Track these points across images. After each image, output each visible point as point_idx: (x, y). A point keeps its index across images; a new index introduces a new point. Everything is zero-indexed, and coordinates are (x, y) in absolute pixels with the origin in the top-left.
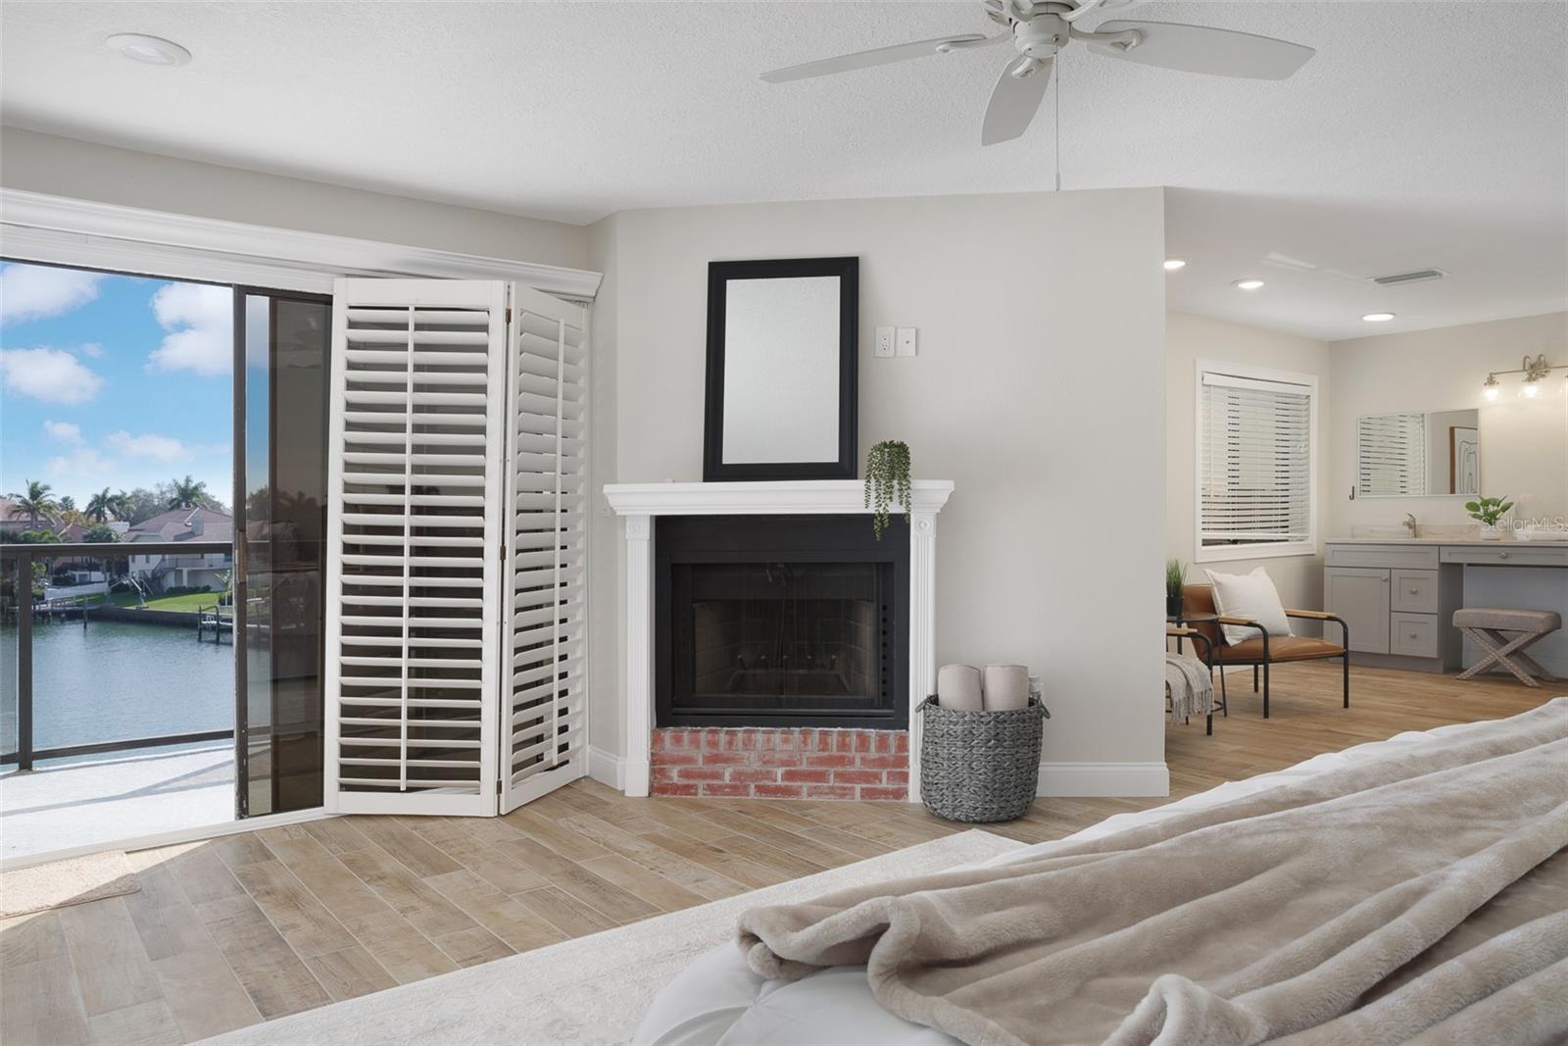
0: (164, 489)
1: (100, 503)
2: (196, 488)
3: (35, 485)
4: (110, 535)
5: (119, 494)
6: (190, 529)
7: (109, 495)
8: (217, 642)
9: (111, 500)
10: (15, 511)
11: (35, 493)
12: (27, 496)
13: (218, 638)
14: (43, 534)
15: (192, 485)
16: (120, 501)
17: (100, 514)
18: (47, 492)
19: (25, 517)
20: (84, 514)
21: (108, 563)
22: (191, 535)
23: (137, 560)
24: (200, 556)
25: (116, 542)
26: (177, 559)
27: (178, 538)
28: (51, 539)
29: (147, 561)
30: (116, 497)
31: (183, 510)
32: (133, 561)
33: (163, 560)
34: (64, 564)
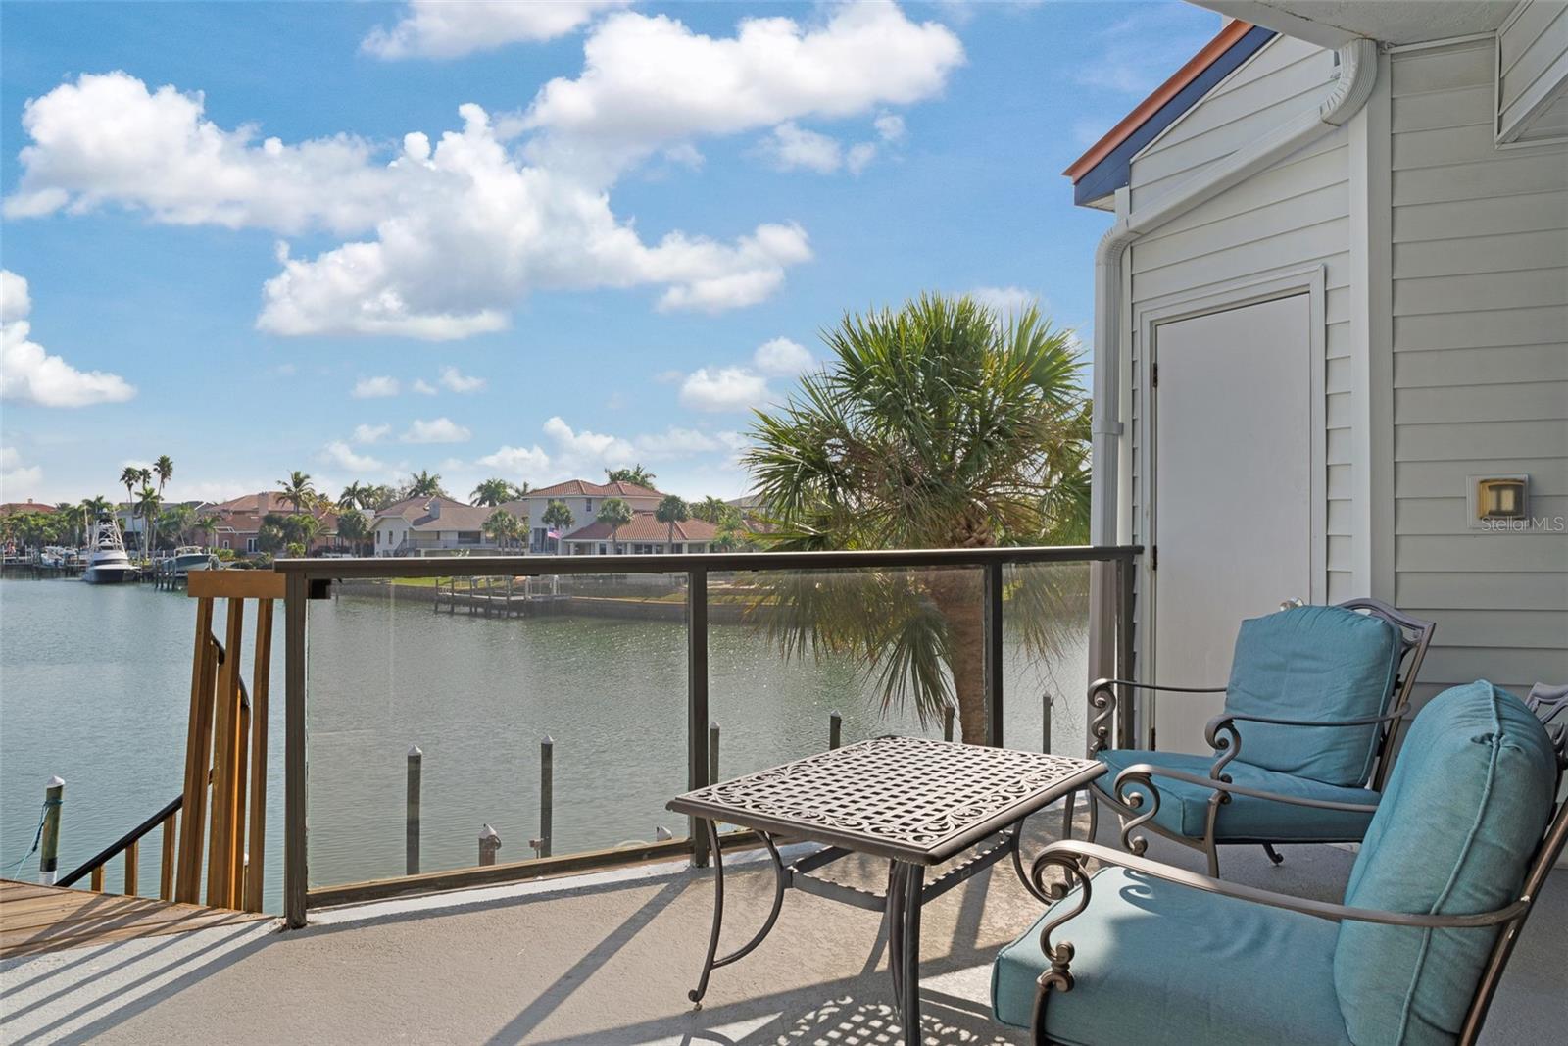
0: (405, 485)
1: (351, 492)
2: (432, 480)
3: (297, 474)
4: (359, 518)
5: (366, 486)
6: (428, 513)
7: (358, 488)
8: (451, 613)
9: (361, 491)
10: (280, 499)
11: (298, 482)
12: (291, 484)
13: (452, 608)
14: (304, 518)
15: (429, 477)
16: (369, 492)
17: (350, 505)
18: (307, 481)
19: (289, 505)
20: (337, 505)
21: (357, 545)
22: (429, 518)
23: (381, 542)
24: (436, 538)
25: (364, 526)
26: (416, 541)
27: (417, 522)
28: (310, 522)
29: (390, 542)
30: (364, 490)
31: (422, 498)
32: (379, 542)
33: (404, 540)
34: (320, 547)
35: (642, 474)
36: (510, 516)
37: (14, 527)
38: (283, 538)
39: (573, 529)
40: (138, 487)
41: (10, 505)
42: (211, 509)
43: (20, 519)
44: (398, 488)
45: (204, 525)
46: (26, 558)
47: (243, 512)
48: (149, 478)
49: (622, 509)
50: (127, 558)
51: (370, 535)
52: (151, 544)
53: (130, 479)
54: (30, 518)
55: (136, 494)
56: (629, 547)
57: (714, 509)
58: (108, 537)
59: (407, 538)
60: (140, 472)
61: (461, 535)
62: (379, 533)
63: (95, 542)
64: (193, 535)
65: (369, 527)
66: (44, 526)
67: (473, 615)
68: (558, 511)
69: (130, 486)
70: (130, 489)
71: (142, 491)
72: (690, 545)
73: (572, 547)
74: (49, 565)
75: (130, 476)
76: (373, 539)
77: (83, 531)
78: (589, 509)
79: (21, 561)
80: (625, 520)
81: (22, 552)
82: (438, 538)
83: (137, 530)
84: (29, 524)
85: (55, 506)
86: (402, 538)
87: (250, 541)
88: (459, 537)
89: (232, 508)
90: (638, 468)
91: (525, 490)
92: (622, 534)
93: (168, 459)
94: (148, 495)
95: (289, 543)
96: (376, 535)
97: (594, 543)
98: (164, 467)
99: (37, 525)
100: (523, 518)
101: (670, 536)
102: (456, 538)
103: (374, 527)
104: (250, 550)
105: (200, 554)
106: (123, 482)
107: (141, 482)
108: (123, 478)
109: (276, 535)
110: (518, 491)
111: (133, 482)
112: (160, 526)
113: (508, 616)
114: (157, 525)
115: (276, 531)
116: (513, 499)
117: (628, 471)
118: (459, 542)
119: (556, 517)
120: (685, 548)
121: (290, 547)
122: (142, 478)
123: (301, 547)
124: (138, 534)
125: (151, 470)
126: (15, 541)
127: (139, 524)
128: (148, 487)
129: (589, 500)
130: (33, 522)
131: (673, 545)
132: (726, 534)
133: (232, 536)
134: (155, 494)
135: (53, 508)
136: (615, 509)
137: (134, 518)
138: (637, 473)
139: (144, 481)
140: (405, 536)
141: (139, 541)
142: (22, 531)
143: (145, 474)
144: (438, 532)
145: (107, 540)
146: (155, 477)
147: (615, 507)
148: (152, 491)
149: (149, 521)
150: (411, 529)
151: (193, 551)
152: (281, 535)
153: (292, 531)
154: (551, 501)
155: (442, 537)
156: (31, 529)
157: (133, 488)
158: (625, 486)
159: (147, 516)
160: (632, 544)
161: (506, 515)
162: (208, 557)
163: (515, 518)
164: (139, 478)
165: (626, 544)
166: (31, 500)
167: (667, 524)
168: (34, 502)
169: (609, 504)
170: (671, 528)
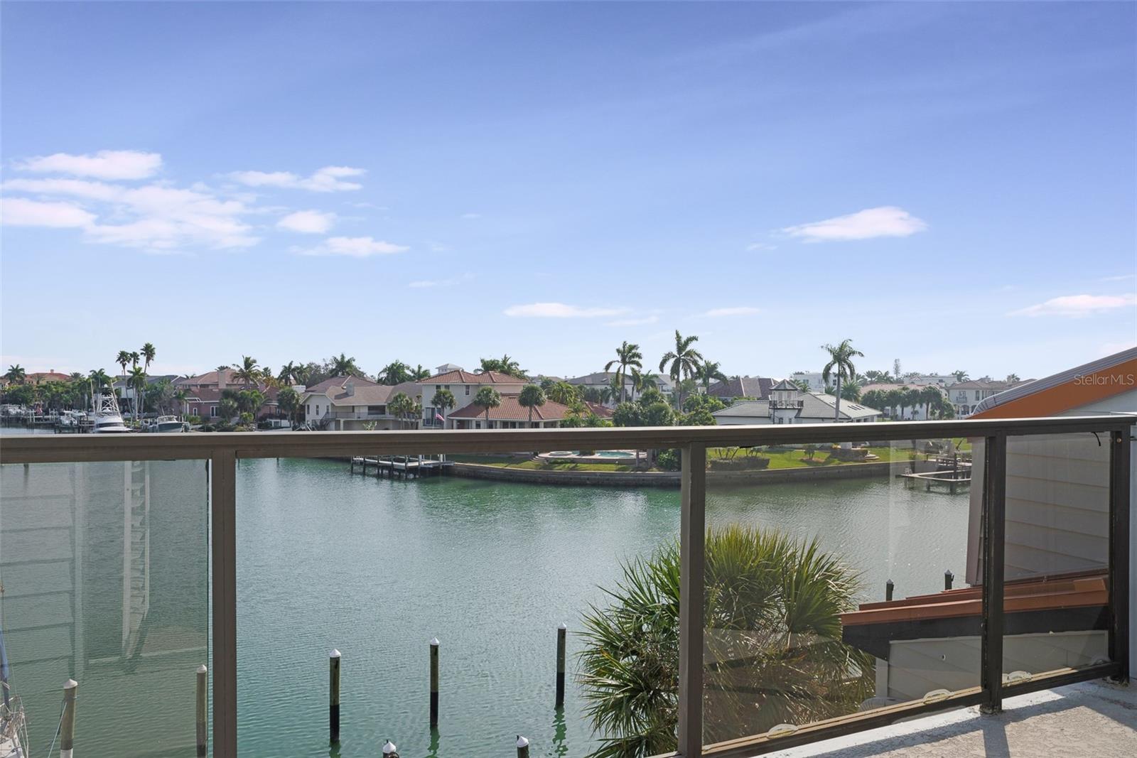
0: (328, 363)
1: (288, 370)
2: (349, 362)
3: (248, 358)
4: (293, 394)
5: (299, 365)
6: (345, 391)
7: (293, 367)
8: (364, 474)
9: (294, 370)
10: (236, 377)
11: (248, 364)
12: (243, 366)
13: (364, 471)
14: (252, 393)
15: (346, 360)
16: (300, 370)
17: (287, 380)
18: (255, 364)
19: (241, 381)
20: (277, 379)
21: (292, 414)
22: (346, 395)
23: (310, 412)
24: (351, 411)
25: (297, 400)
26: (336, 413)
27: (338, 397)
28: (257, 396)
29: (317, 413)
30: (297, 368)
31: (340, 377)
32: (308, 413)
33: (328, 412)
34: (264, 414)
35: (508, 363)
36: (407, 398)
37: (41, 393)
38: (237, 408)
39: (455, 409)
40: (129, 366)
41: (38, 374)
42: (183, 383)
43: (45, 387)
44: (322, 365)
45: (179, 397)
46: (50, 416)
47: (208, 385)
48: (138, 359)
49: (492, 396)
50: (122, 422)
51: (302, 407)
52: (140, 409)
53: (124, 360)
54: (52, 386)
55: (128, 371)
56: (498, 423)
57: (564, 394)
58: (108, 406)
59: (330, 411)
60: (131, 354)
61: (370, 408)
62: (308, 406)
63: (100, 409)
64: (171, 403)
65: (301, 402)
66: (62, 393)
67: (380, 477)
68: (444, 395)
69: (124, 366)
70: (124, 368)
71: (132, 370)
72: (545, 423)
73: (455, 424)
74: (66, 425)
75: (123, 357)
76: (304, 410)
77: (90, 398)
78: (467, 393)
79: (46, 420)
80: (494, 404)
81: (47, 413)
82: (353, 411)
83: (129, 397)
84: (52, 390)
85: (70, 375)
86: (326, 411)
87: (213, 408)
88: (369, 409)
89: (199, 383)
90: (505, 358)
91: (419, 370)
92: (494, 414)
93: (151, 346)
94: (137, 372)
95: (241, 412)
96: (306, 407)
97: (471, 421)
98: (149, 351)
99: (57, 392)
100: (418, 397)
101: (530, 416)
102: (366, 410)
103: (305, 402)
104: (213, 415)
105: (176, 422)
106: (119, 362)
107: (132, 362)
108: (119, 359)
109: (232, 406)
110: (413, 371)
111: (126, 362)
112: (146, 395)
113: (406, 479)
114: (144, 394)
115: (231, 403)
116: (410, 379)
117: (498, 361)
118: (369, 414)
119: (442, 400)
120: (542, 425)
121: (242, 416)
122: (133, 359)
123: (250, 416)
124: (130, 399)
125: (139, 353)
126: (42, 403)
127: (130, 393)
128: (137, 366)
129: (468, 387)
130: (54, 389)
131: (532, 423)
132: (572, 415)
133: (199, 405)
134: (142, 371)
135: (69, 376)
136: (487, 395)
137: (127, 389)
138: (505, 361)
139: (135, 361)
140: (328, 410)
141: (131, 405)
142: (46, 396)
143: (135, 356)
144: (353, 407)
145: (108, 408)
146: (143, 359)
147: (487, 394)
148: (140, 369)
149: (138, 391)
150: (332, 404)
151: (170, 419)
152: (236, 405)
153: (243, 403)
154: (438, 387)
155: (356, 410)
156: (53, 396)
157: (126, 366)
158: (496, 374)
159: (137, 387)
160: (501, 421)
161: (404, 397)
162: (181, 424)
163: (411, 399)
164: (130, 359)
165: (496, 422)
166: (52, 370)
167: (528, 408)
168: (55, 372)
169: (483, 391)
170: (531, 411)
